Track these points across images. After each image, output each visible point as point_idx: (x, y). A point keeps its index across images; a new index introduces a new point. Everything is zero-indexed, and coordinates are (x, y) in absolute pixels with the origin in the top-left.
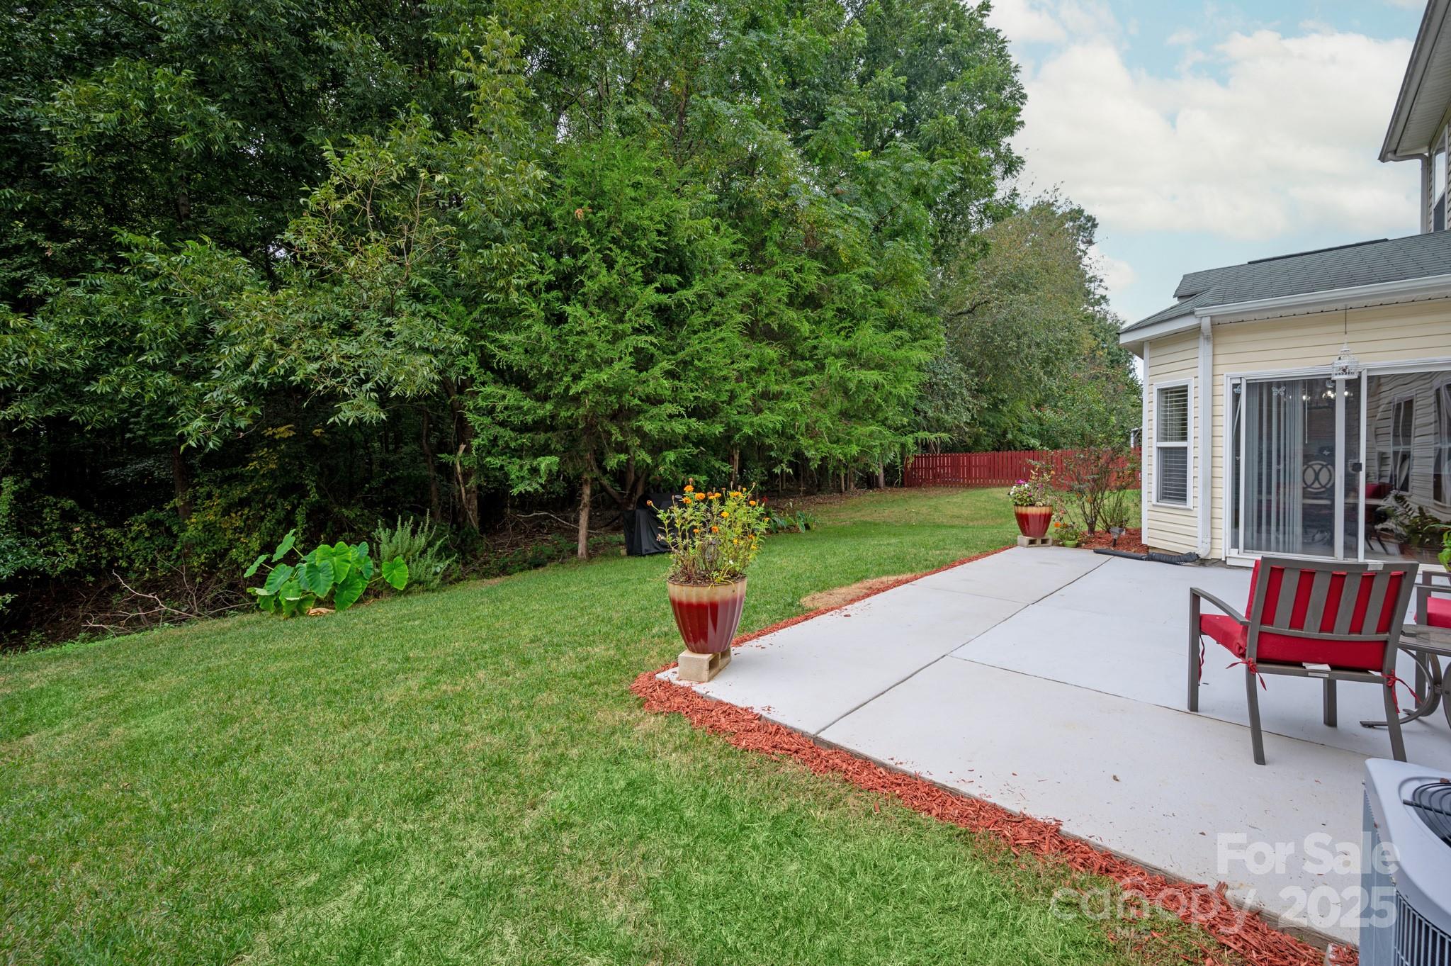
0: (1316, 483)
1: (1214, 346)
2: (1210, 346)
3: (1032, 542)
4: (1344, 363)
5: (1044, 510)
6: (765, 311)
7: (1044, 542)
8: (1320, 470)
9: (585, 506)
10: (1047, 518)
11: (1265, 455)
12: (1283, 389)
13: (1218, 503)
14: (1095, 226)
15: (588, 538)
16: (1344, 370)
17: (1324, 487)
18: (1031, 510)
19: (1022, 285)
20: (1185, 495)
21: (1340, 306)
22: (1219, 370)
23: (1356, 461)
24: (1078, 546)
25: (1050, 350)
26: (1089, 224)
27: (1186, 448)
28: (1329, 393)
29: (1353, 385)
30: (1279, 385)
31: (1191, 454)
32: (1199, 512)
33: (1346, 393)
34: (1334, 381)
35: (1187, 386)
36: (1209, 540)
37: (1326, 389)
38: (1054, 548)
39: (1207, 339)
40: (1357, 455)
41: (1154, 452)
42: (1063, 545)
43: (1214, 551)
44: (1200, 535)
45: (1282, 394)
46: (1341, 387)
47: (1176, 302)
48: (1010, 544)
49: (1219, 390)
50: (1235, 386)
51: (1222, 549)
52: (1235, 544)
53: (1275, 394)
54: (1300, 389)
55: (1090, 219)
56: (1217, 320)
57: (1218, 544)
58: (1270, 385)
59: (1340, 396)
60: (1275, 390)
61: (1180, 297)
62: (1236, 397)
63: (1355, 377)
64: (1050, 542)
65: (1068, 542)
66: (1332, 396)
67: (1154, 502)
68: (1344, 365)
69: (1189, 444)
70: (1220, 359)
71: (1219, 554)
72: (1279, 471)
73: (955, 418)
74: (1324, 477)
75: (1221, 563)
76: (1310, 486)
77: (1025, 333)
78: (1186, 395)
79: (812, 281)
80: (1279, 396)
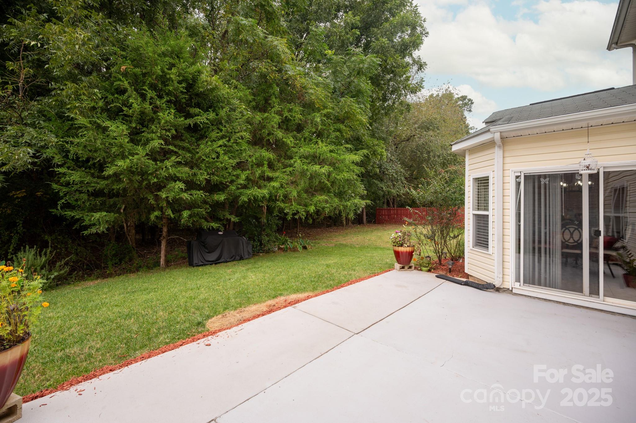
0: (571, 239)
1: (504, 151)
2: (501, 152)
3: (403, 268)
4: (587, 163)
5: (408, 249)
6: (267, 132)
7: (410, 267)
8: (574, 231)
9: (164, 238)
10: (411, 254)
11: (536, 222)
12: (548, 179)
13: (507, 252)
14: (472, 103)
15: (166, 256)
16: (588, 167)
17: (576, 242)
18: (401, 249)
19: (431, 128)
20: (488, 245)
21: (584, 124)
22: (507, 167)
23: (596, 229)
24: (429, 271)
25: (445, 159)
26: (470, 103)
27: (488, 216)
28: (579, 182)
29: (594, 177)
30: (545, 176)
31: (491, 219)
32: (495, 256)
33: (590, 183)
34: (581, 175)
35: (488, 177)
36: (501, 276)
37: (578, 180)
38: (416, 271)
39: (499, 147)
40: (598, 225)
41: (471, 217)
42: (421, 270)
43: (505, 283)
44: (496, 271)
45: (547, 183)
46: (585, 178)
47: (484, 125)
48: (391, 268)
49: (507, 179)
50: (517, 177)
51: (510, 282)
52: (518, 280)
53: (542, 183)
54: (559, 180)
55: (470, 100)
56: (505, 135)
57: (507, 278)
58: (539, 176)
59: (585, 184)
60: (542, 180)
61: (486, 123)
62: (518, 184)
63: (595, 172)
64: (413, 268)
65: (424, 269)
66: (581, 184)
67: (471, 247)
68: (587, 164)
69: (490, 213)
70: (507, 160)
71: (508, 285)
72: (546, 233)
73: (397, 191)
74: (576, 237)
75: (509, 291)
76: (567, 241)
77: (432, 150)
78: (488, 183)
79: (298, 117)
80: (545, 184)
